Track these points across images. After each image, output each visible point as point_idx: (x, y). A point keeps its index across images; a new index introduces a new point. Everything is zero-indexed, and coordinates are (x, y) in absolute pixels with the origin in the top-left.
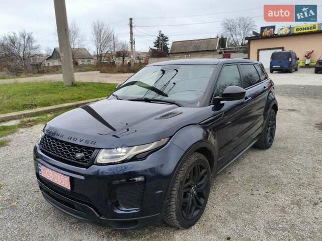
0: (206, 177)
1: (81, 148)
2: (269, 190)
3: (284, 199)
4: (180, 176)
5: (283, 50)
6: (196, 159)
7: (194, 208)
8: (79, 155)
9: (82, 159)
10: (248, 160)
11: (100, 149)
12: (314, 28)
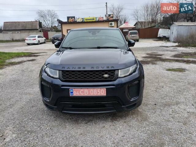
1: (105, 72)
8: (106, 76)
9: (109, 77)
11: (118, 70)
12: (94, 19)
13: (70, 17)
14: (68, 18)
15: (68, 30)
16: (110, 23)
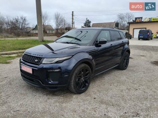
0: (89, 74)
1: (37, 58)
2: (118, 84)
3: (124, 87)
4: (76, 71)
5: (146, 29)
6: (84, 66)
7: (82, 86)
8: (36, 61)
9: (37, 62)
10: (113, 74)
11: (44, 58)
13: (137, 18)
15: (134, 29)
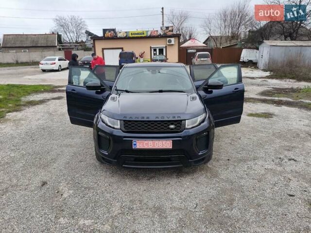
8: (172, 126)
11: (185, 120)
12: (144, 34)
13: (107, 30)
14: (105, 31)
15: (103, 49)
16: (168, 39)
